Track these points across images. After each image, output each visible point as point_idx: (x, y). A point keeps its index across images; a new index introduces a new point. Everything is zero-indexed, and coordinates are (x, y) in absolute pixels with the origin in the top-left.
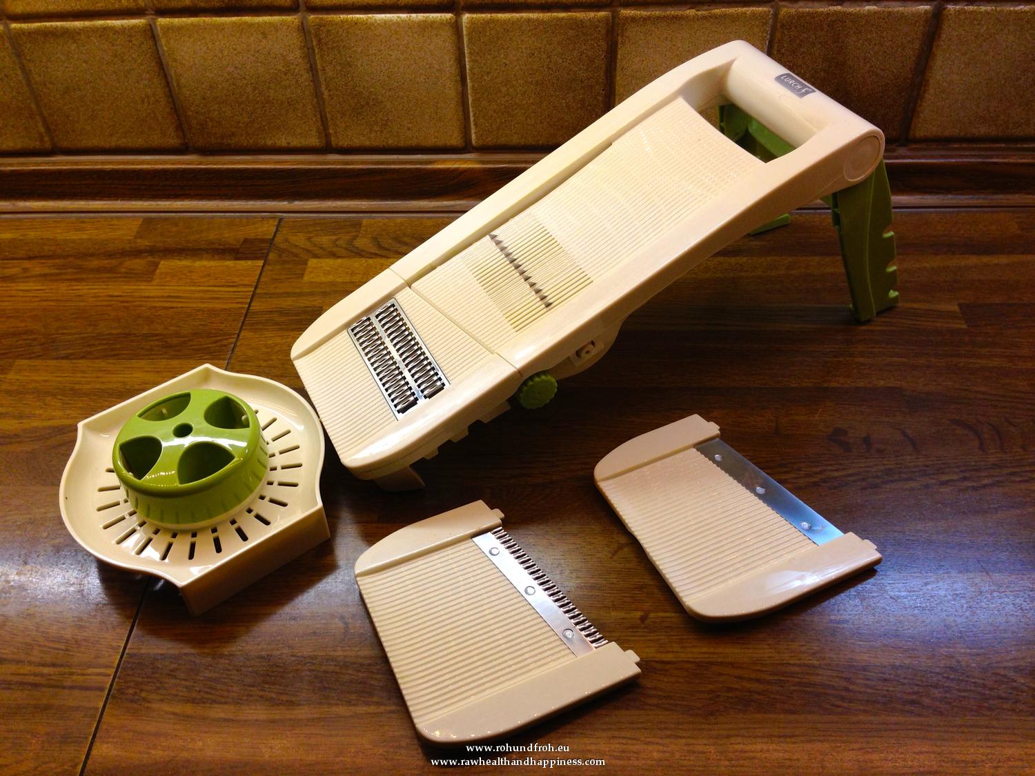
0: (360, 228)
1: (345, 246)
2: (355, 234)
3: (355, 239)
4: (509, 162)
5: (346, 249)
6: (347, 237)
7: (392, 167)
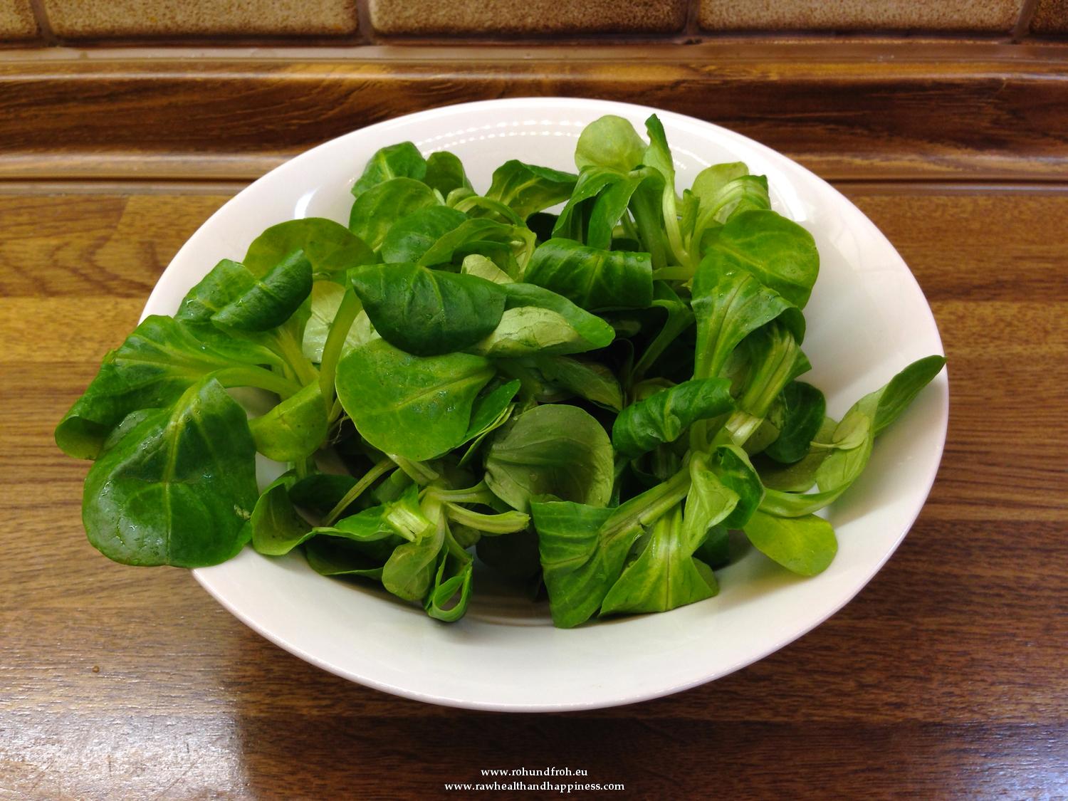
0: (120, 216)
1: (73, 264)
2: (103, 233)
3: (99, 246)
4: (459, 69)
5: (74, 271)
6: (85, 242)
7: (190, 75)
